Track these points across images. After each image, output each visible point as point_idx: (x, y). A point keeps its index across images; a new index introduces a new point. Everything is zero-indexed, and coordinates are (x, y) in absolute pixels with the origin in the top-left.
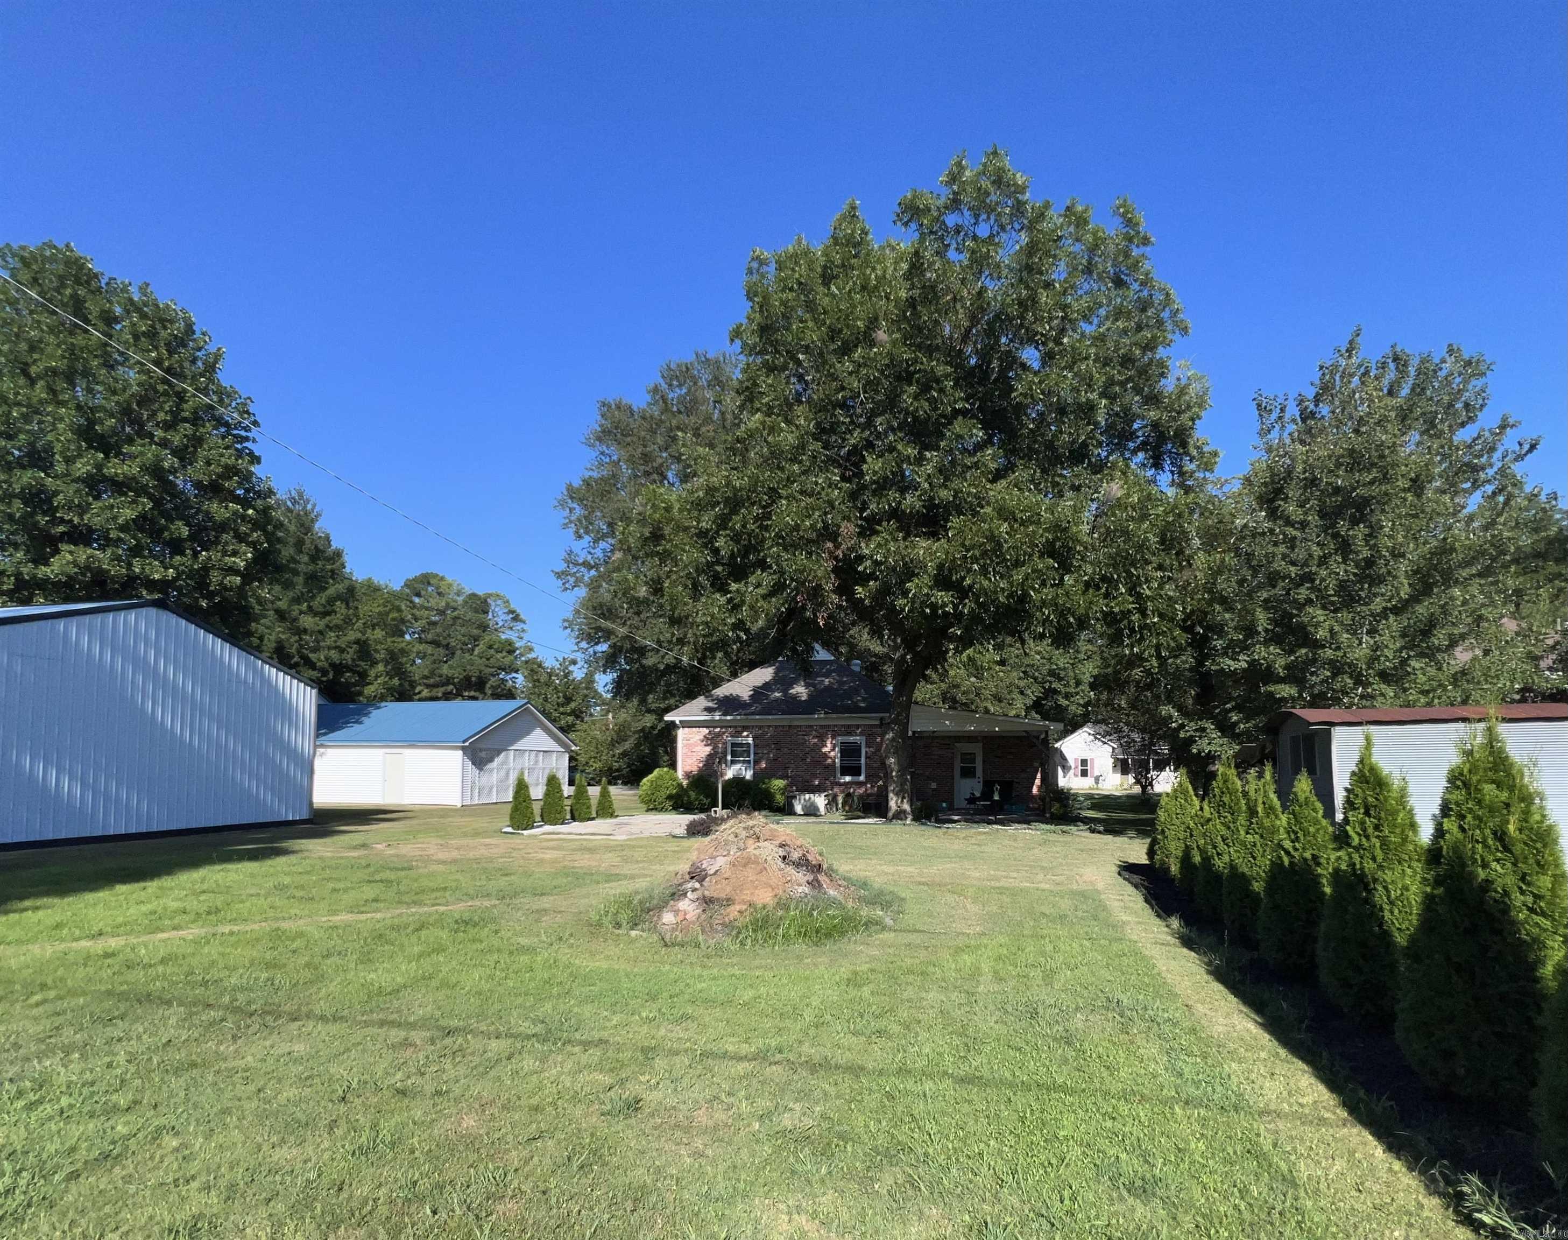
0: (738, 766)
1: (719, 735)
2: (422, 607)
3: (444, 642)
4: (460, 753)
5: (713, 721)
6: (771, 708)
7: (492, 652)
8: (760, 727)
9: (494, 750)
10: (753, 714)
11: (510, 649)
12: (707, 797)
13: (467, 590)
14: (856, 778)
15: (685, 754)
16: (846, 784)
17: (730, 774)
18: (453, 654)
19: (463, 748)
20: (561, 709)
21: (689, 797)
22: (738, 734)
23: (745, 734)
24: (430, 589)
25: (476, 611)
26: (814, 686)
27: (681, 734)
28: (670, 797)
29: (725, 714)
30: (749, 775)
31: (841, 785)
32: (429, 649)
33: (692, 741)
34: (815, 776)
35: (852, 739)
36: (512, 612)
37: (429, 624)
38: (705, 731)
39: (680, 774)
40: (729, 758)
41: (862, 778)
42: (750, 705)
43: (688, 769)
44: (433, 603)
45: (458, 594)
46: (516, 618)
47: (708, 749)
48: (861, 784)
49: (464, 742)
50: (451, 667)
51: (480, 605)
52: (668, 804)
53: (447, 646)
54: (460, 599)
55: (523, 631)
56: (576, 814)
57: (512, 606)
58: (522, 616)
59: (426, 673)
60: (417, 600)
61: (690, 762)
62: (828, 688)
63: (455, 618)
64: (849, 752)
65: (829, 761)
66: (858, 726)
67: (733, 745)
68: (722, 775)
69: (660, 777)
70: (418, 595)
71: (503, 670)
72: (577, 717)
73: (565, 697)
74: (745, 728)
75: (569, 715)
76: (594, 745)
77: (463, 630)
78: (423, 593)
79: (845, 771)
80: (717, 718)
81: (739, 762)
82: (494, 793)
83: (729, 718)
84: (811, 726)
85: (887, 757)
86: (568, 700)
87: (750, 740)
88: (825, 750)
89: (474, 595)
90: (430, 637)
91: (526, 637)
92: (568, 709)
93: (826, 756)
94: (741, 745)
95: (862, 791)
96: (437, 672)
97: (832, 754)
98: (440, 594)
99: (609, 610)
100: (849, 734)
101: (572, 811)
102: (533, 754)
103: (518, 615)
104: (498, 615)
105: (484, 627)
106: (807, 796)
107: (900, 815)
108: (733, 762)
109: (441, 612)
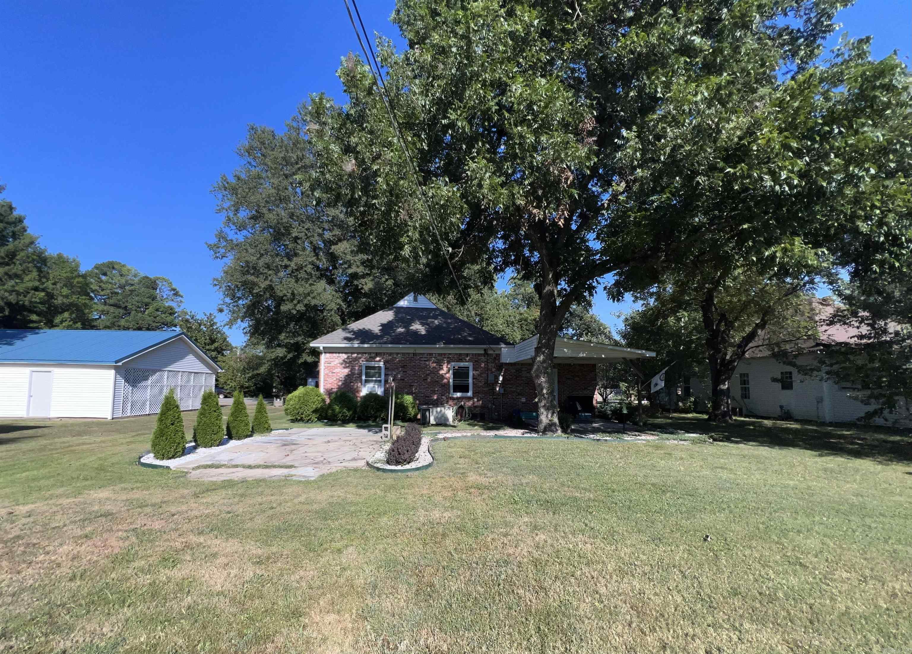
0: (371, 385)
1: (356, 359)
2: (107, 282)
3: (123, 306)
4: (113, 372)
5: (353, 348)
6: (397, 340)
7: (159, 313)
8: (390, 354)
9: (148, 370)
10: (385, 343)
11: (171, 312)
12: (349, 410)
13: (142, 274)
14: (465, 394)
15: (326, 375)
16: (458, 398)
17: (364, 391)
18: (129, 313)
19: (117, 368)
20: (207, 347)
21: (333, 410)
22: (372, 359)
23: (378, 359)
24: (114, 272)
25: (148, 287)
26: (428, 324)
27: (323, 358)
28: (315, 411)
29: (363, 342)
30: (380, 391)
31: (453, 399)
32: (112, 309)
33: (332, 364)
34: (434, 392)
35: (462, 364)
36: (174, 290)
37: (112, 293)
38: (344, 356)
39: (322, 390)
40: (364, 378)
41: (470, 394)
42: (381, 337)
43: (329, 386)
44: (115, 280)
45: (135, 276)
46: (176, 294)
47: (346, 371)
48: (469, 399)
49: (117, 362)
50: (127, 321)
51: (152, 285)
52: (314, 417)
53: (125, 308)
54: (136, 280)
55: (181, 302)
56: (234, 432)
57: (174, 287)
58: (181, 293)
59: (108, 324)
60: (104, 278)
61: (330, 380)
62: (438, 327)
63: (132, 291)
64: (460, 374)
65: (445, 381)
66: (467, 355)
67: (367, 368)
68: (358, 391)
69: (306, 394)
70: (105, 274)
71: (166, 325)
72: (219, 352)
73: (210, 339)
74: (377, 354)
75: (213, 351)
76: (231, 371)
77: (137, 298)
78: (108, 273)
79: (457, 389)
80: (356, 345)
81: (372, 381)
82: (148, 407)
83: (366, 346)
84: (431, 354)
85: (538, 377)
86: (213, 341)
87: (381, 364)
88: (442, 372)
89: (147, 278)
90: (112, 301)
91: (183, 306)
92: (213, 347)
93: (442, 377)
94: (374, 368)
95: (470, 404)
96: (116, 324)
97: (447, 375)
98: (121, 275)
99: (254, 268)
100: (460, 360)
101: (228, 428)
102: (185, 375)
103: (177, 292)
104: (163, 292)
105: (154, 298)
106: (439, 409)
107: (549, 428)
108: (367, 381)
109: (122, 287)
